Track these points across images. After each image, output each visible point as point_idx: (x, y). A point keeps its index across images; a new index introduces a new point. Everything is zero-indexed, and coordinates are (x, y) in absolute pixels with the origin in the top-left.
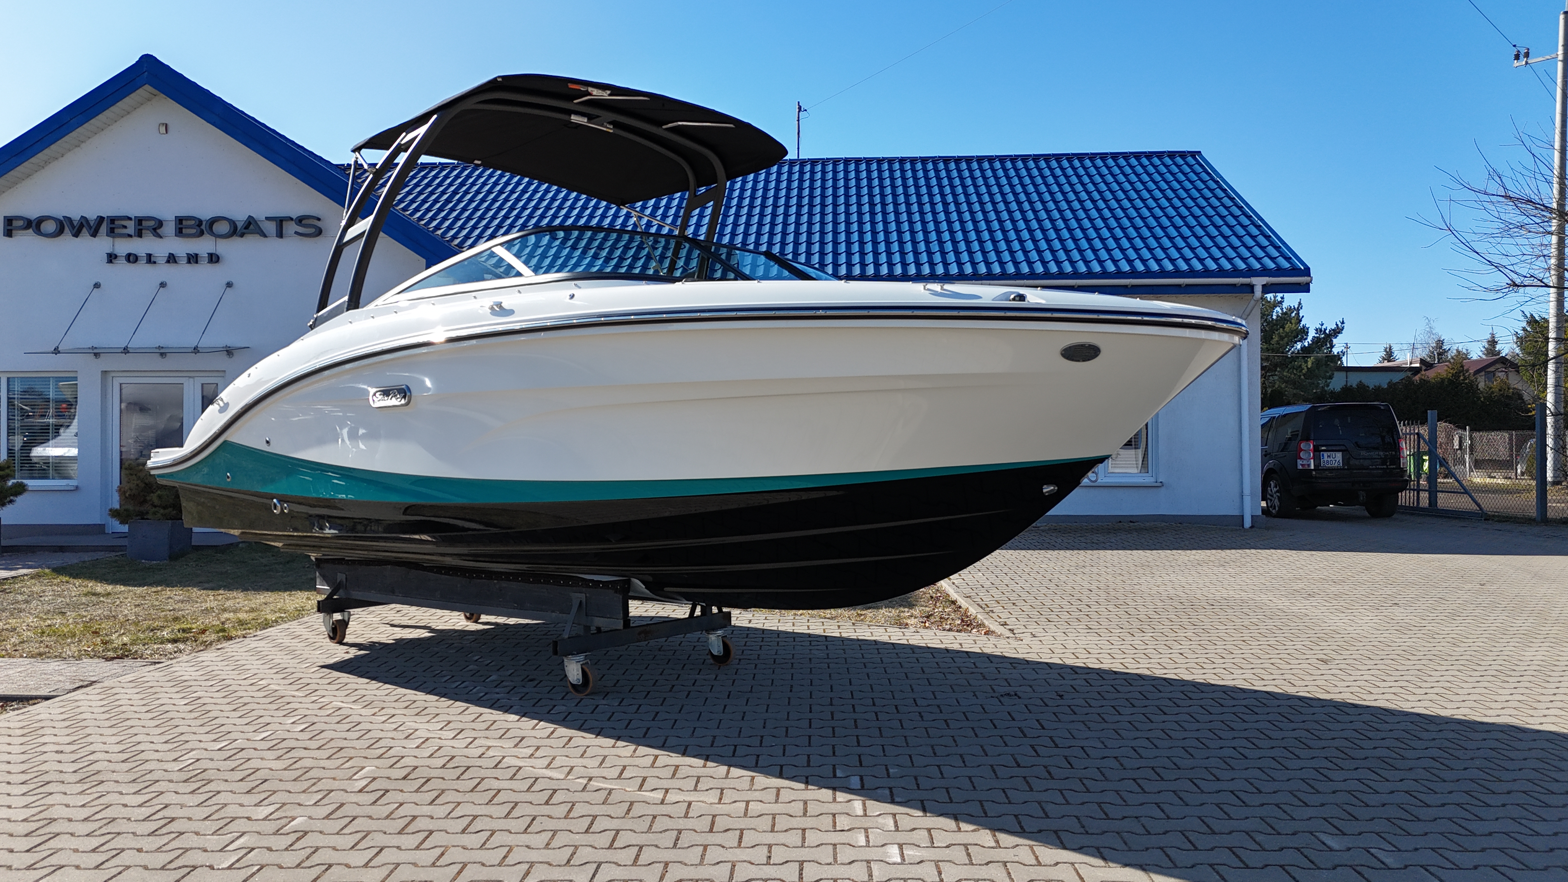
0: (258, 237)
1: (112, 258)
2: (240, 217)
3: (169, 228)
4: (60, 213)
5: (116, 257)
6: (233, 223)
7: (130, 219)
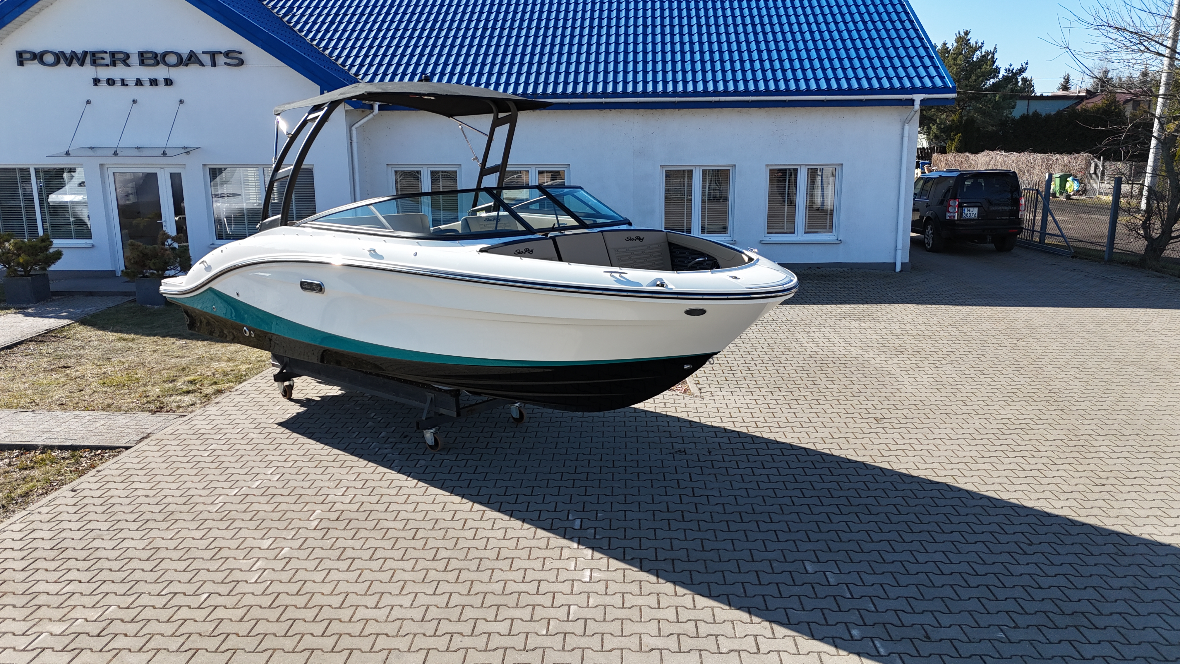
0: (197, 66)
1: (96, 81)
2: (185, 51)
3: (134, 59)
4: (56, 49)
5: (99, 81)
6: (179, 55)
7: (106, 52)
